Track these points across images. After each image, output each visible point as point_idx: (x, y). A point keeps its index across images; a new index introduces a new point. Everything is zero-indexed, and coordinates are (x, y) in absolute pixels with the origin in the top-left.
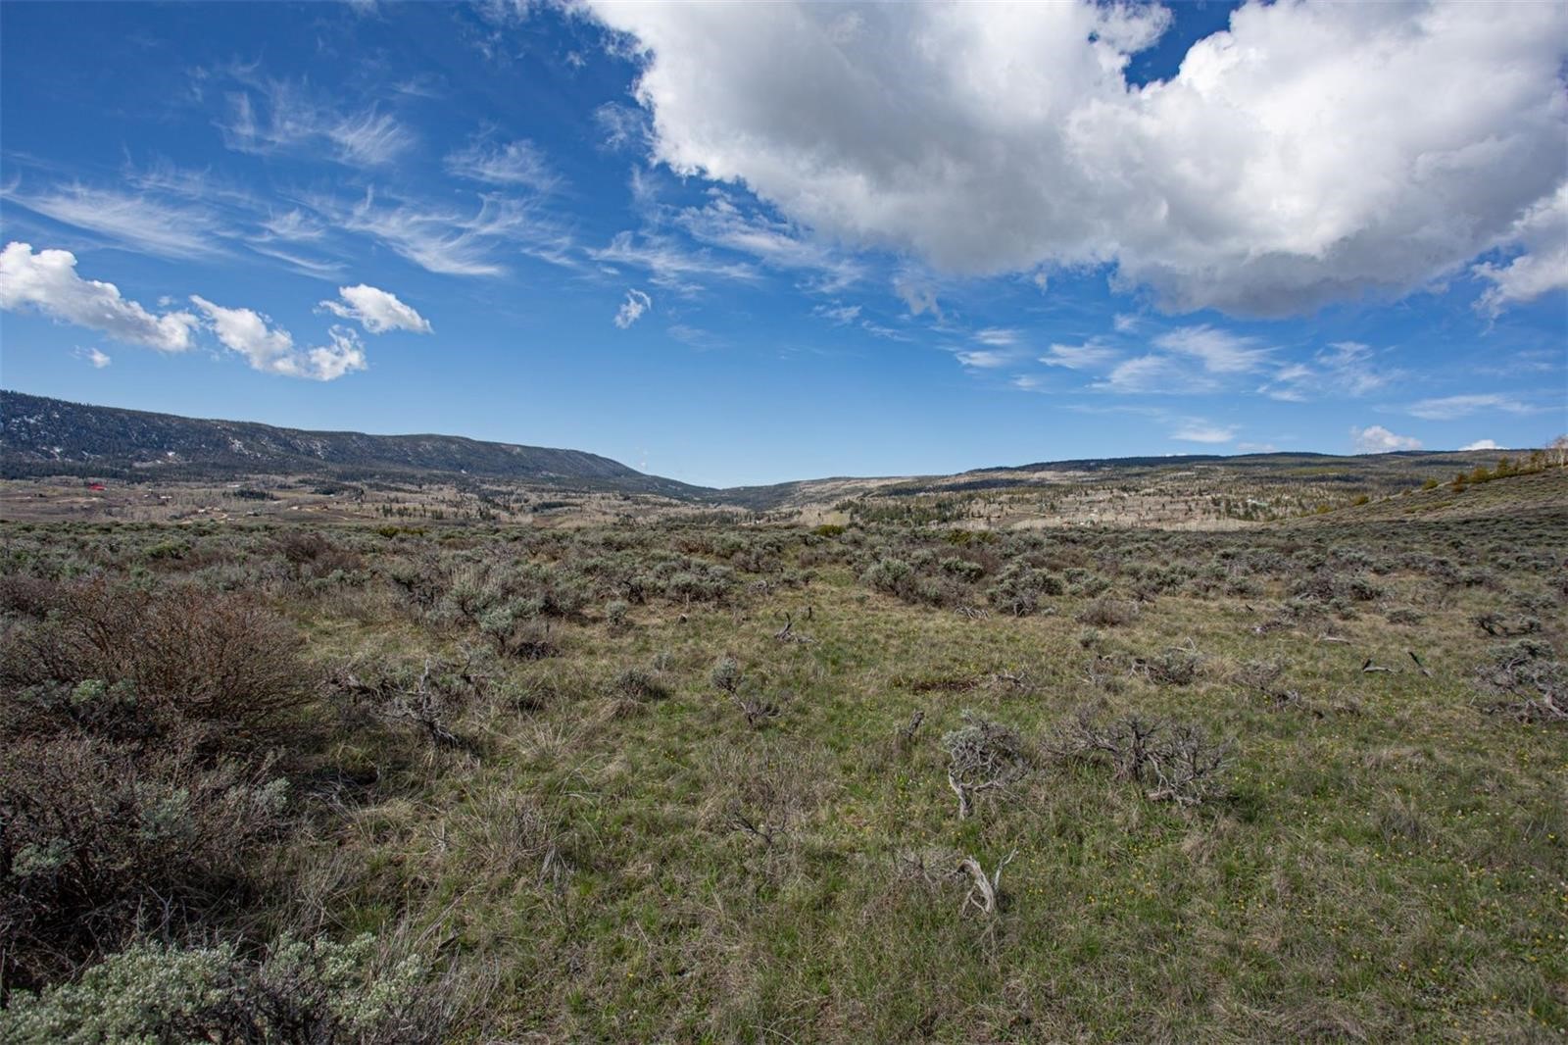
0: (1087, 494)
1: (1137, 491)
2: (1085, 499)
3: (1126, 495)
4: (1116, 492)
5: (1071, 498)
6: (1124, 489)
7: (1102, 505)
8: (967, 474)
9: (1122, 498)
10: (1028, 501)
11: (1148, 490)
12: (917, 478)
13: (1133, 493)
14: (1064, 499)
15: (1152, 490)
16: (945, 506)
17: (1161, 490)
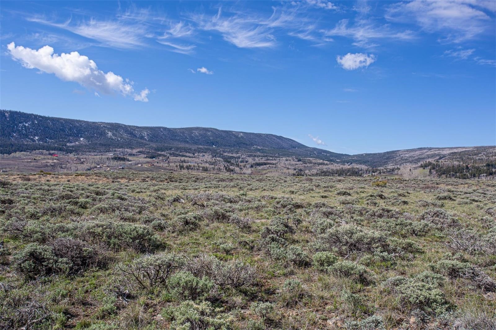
12: (475, 147)
16: (492, 165)
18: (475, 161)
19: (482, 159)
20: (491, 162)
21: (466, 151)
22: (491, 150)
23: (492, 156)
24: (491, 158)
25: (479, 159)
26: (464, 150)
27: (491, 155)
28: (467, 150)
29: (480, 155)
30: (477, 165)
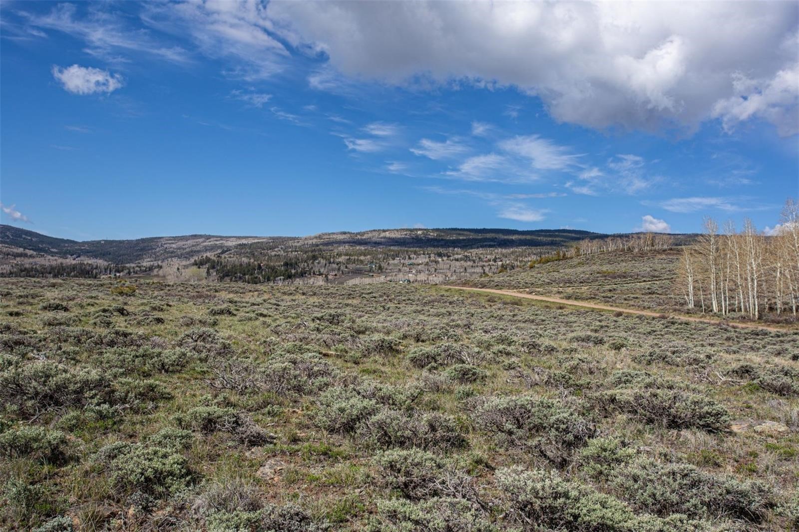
0: (410, 258)
1: (448, 256)
2: (407, 262)
4: (432, 257)
5: (396, 261)
6: (440, 255)
7: (420, 267)
8: (316, 238)
10: (362, 262)
11: (456, 257)
12: (271, 238)
13: (445, 258)
14: (391, 262)
15: (460, 256)
16: (291, 265)
17: (466, 256)
18: (270, 258)
19: (279, 255)
20: (290, 259)
21: (259, 242)
22: (290, 243)
23: (292, 252)
24: (290, 255)
25: (275, 255)
26: (256, 241)
27: (290, 250)
28: (260, 241)
29: (276, 249)
30: (272, 264)
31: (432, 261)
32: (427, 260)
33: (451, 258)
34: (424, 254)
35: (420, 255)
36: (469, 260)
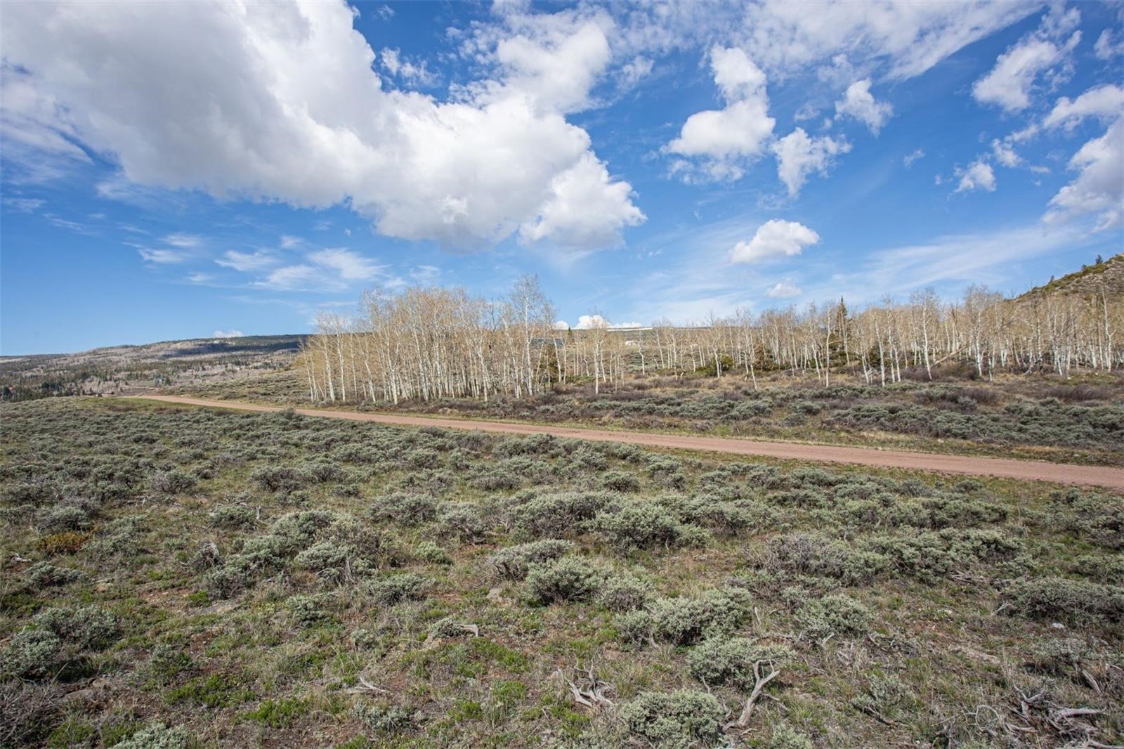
0: (204, 369)
1: (247, 365)
2: (201, 373)
3: (238, 369)
4: (230, 366)
5: (189, 373)
6: (238, 364)
7: (214, 378)
8: (89, 353)
9: (234, 371)
10: (146, 377)
11: (255, 364)
12: (27, 357)
13: (243, 367)
14: (182, 374)
15: (259, 364)
16: (53, 386)
17: (266, 364)
18: (24, 381)
19: (37, 376)
20: (53, 380)
21: (9, 363)
22: (54, 361)
23: (55, 371)
24: (52, 374)
25: (32, 376)
26: (6, 361)
27: (53, 369)
28: (10, 361)
29: (34, 370)
30: (25, 387)
31: (230, 370)
32: (224, 370)
33: (250, 366)
34: (220, 364)
35: (216, 365)
36: (270, 367)
